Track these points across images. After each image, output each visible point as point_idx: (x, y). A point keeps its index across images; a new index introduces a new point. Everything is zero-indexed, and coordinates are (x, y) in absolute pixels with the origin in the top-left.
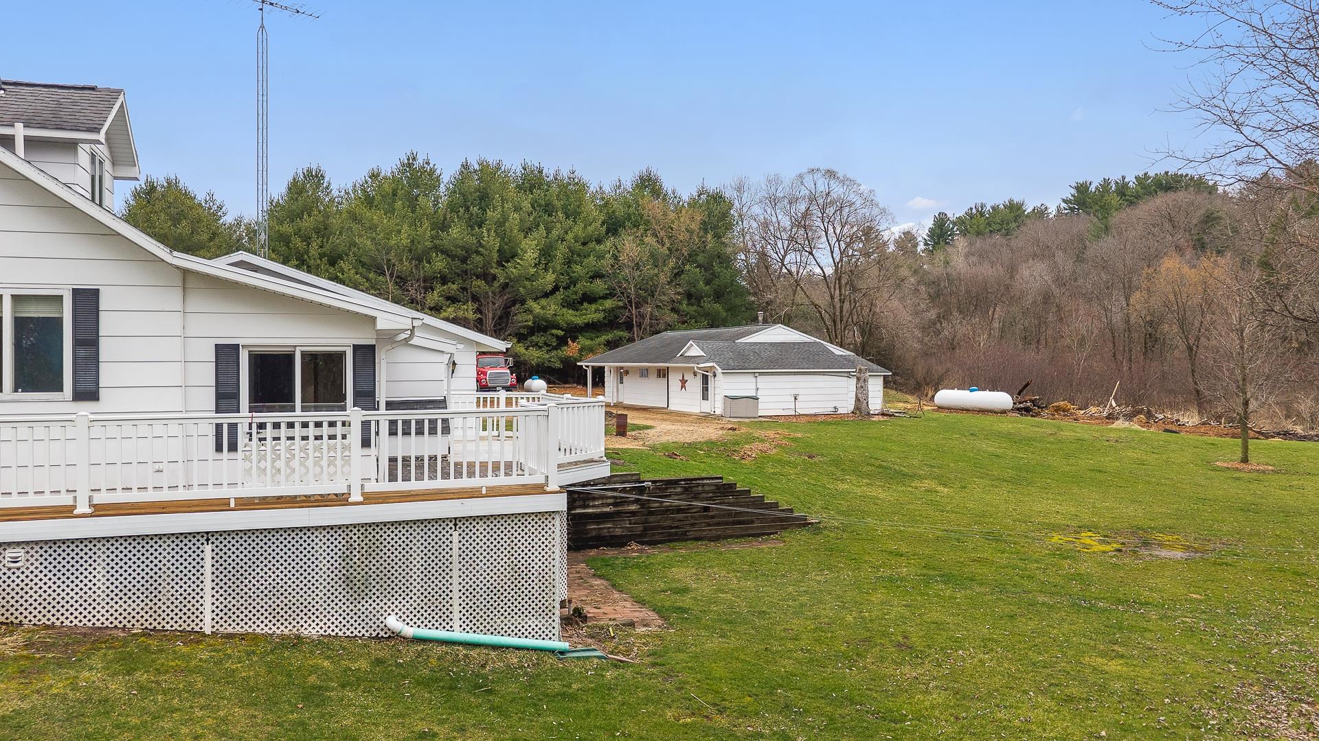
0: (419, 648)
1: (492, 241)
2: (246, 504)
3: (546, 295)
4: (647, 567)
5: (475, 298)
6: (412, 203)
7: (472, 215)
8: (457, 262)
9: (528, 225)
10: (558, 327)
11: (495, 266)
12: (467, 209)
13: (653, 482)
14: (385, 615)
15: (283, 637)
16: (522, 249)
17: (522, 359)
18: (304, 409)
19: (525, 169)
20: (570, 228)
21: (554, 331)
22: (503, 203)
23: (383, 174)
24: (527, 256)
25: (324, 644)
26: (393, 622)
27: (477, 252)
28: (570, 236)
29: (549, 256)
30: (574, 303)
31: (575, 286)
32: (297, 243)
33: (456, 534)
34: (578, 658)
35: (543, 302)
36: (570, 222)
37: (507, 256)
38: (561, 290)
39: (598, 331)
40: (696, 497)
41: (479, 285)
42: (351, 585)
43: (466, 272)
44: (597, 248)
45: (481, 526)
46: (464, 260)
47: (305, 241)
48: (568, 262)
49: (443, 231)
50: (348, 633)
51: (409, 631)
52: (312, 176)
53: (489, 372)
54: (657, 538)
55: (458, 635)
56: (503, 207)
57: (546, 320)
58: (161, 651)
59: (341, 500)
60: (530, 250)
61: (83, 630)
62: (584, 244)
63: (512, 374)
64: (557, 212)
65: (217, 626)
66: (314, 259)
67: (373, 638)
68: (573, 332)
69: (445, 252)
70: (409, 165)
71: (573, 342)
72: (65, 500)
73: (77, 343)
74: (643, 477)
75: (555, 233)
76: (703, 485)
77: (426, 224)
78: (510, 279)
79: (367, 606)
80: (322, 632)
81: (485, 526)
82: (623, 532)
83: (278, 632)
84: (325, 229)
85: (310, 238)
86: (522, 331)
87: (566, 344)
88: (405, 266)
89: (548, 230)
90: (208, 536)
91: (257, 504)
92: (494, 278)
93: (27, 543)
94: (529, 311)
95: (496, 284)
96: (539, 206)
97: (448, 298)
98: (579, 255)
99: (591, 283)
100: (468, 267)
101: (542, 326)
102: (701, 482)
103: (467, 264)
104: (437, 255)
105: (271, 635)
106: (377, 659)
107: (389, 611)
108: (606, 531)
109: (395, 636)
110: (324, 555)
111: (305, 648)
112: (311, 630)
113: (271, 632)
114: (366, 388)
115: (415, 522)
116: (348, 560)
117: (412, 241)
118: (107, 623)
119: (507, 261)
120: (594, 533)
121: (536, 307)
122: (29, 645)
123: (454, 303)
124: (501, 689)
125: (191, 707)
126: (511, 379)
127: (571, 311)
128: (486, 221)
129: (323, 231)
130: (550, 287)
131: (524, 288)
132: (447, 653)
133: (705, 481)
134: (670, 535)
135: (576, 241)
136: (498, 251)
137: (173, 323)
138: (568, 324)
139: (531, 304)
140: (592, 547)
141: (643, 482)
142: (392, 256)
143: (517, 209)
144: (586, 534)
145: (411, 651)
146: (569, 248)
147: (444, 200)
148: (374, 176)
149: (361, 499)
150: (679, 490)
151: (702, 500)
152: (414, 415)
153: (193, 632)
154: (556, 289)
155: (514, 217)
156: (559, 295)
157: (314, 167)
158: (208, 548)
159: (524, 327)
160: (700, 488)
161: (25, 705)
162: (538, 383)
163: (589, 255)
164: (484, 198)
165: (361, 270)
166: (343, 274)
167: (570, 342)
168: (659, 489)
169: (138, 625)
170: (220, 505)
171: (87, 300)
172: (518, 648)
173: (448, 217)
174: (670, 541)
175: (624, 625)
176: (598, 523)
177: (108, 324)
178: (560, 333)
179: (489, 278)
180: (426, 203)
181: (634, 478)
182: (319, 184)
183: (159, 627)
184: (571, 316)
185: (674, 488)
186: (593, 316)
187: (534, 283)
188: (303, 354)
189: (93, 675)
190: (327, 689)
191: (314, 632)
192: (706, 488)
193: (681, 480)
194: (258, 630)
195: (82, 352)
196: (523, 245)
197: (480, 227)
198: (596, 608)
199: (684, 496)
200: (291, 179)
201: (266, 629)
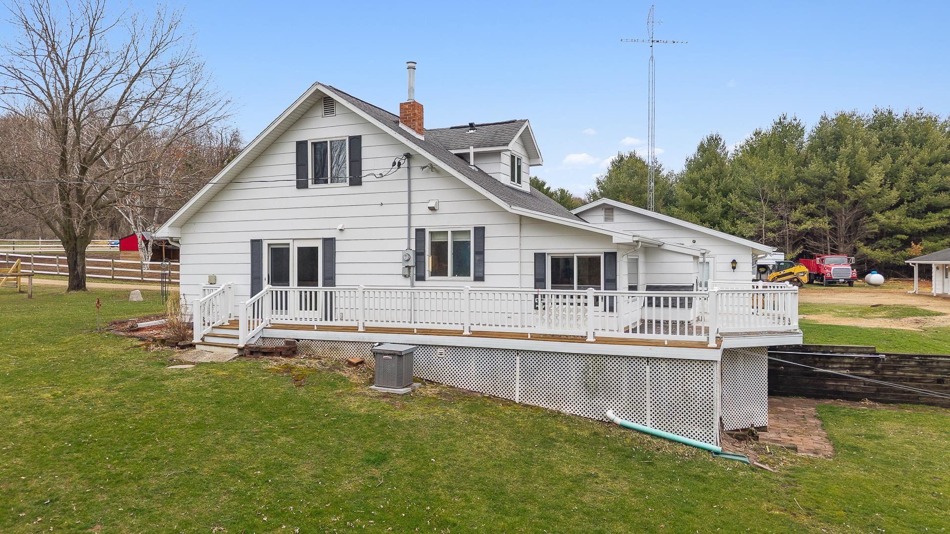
0: (622, 431)
1: (842, 169)
2: (536, 337)
3: (892, 208)
4: (863, 417)
5: (830, 213)
6: (782, 148)
7: (828, 152)
8: (815, 188)
9: (876, 155)
10: (902, 232)
11: (846, 188)
12: (824, 148)
13: (887, 355)
14: (607, 409)
15: (552, 411)
16: (869, 174)
17: (869, 258)
18: (579, 288)
19: (876, 112)
20: (917, 153)
21: (899, 236)
22: (853, 141)
23: (762, 133)
24: (873, 179)
25: (570, 419)
26: (610, 414)
27: (831, 180)
28: (916, 160)
29: (896, 177)
30: (919, 212)
31: (919, 199)
32: (702, 184)
33: (648, 367)
34: (726, 459)
35: (888, 213)
36: (917, 149)
37: (856, 180)
38: (906, 203)
39: (943, 235)
40: (930, 370)
41: (831, 203)
42: (588, 388)
43: (823, 195)
44: (943, 166)
45: (664, 364)
46: (821, 186)
47: (707, 182)
48: (914, 180)
49: (804, 167)
50: (586, 416)
51: (618, 420)
52: (713, 139)
53: (833, 268)
54: (889, 398)
55: (648, 428)
56: (853, 143)
57: (892, 228)
58: (490, 406)
59: (582, 339)
60: (876, 175)
61: (464, 391)
62: (930, 165)
63: (853, 270)
64: (904, 142)
65: (522, 400)
66: (713, 193)
67: (600, 421)
68: (916, 236)
69: (806, 182)
70: (780, 123)
71: (916, 244)
72: (459, 328)
73: (476, 253)
74: (878, 350)
75: (901, 159)
76: (938, 362)
77: (791, 163)
78: (859, 197)
79: (598, 402)
80: (572, 412)
81: (666, 365)
82: (858, 390)
83: (550, 408)
84: (721, 173)
85: (710, 180)
86: (870, 236)
87: (910, 246)
88: (775, 194)
89: (894, 158)
90: (518, 352)
91: (542, 338)
92: (846, 197)
93: (446, 346)
94: (875, 221)
95: (847, 202)
96: (888, 139)
97: (808, 215)
98: (925, 174)
99: (936, 196)
100: (824, 191)
101: (886, 233)
102: (936, 359)
103: (823, 189)
104: (799, 184)
105: (546, 409)
106: (595, 432)
107: (609, 407)
108: (843, 387)
109: (611, 422)
110: (574, 369)
111: (560, 419)
112: (567, 410)
113: (546, 407)
114: (611, 277)
115: (623, 357)
116: (586, 374)
117: (781, 176)
118: (475, 389)
119: (858, 184)
120: (832, 388)
121: (882, 219)
122: (440, 393)
123: (813, 217)
124: (659, 464)
125: (486, 434)
126: (851, 273)
127: (915, 220)
128: (839, 155)
129: (719, 175)
130: (894, 202)
131: (870, 203)
132: (639, 438)
133: (940, 359)
134: (902, 398)
135: (922, 163)
136: (849, 177)
137: (514, 243)
138: (913, 230)
139: (877, 215)
140: (831, 398)
141: (878, 354)
142: (765, 188)
143: (866, 144)
144: (825, 388)
145: (616, 432)
146: (915, 169)
147: (806, 145)
148: (757, 134)
149: (593, 340)
150: (913, 363)
151: (937, 373)
152: (662, 294)
153: (510, 400)
154: (901, 202)
155: (863, 150)
156: (903, 208)
157: (714, 134)
158: (518, 358)
159: (871, 233)
160: (935, 364)
161: (421, 418)
162: (876, 277)
163: (935, 174)
164: (838, 138)
165: (744, 198)
166: (731, 202)
167: (913, 244)
168: (894, 361)
169: (488, 393)
170: (523, 336)
171: (480, 232)
172: (686, 444)
173: (809, 156)
174: (902, 402)
175: (787, 448)
176: (836, 381)
177: (488, 244)
178: (904, 237)
179: (841, 198)
180: (792, 148)
181: (870, 350)
182: (718, 144)
183: (496, 395)
184: (915, 224)
185: (908, 361)
186: (937, 222)
187: (880, 199)
188: (579, 258)
189: (456, 412)
190: (557, 441)
191: (568, 411)
192: (941, 364)
193: (916, 356)
194: (541, 405)
195: (478, 258)
196: (870, 171)
197: (834, 160)
198: (789, 436)
199: (918, 369)
200: (699, 144)
201: (545, 405)
